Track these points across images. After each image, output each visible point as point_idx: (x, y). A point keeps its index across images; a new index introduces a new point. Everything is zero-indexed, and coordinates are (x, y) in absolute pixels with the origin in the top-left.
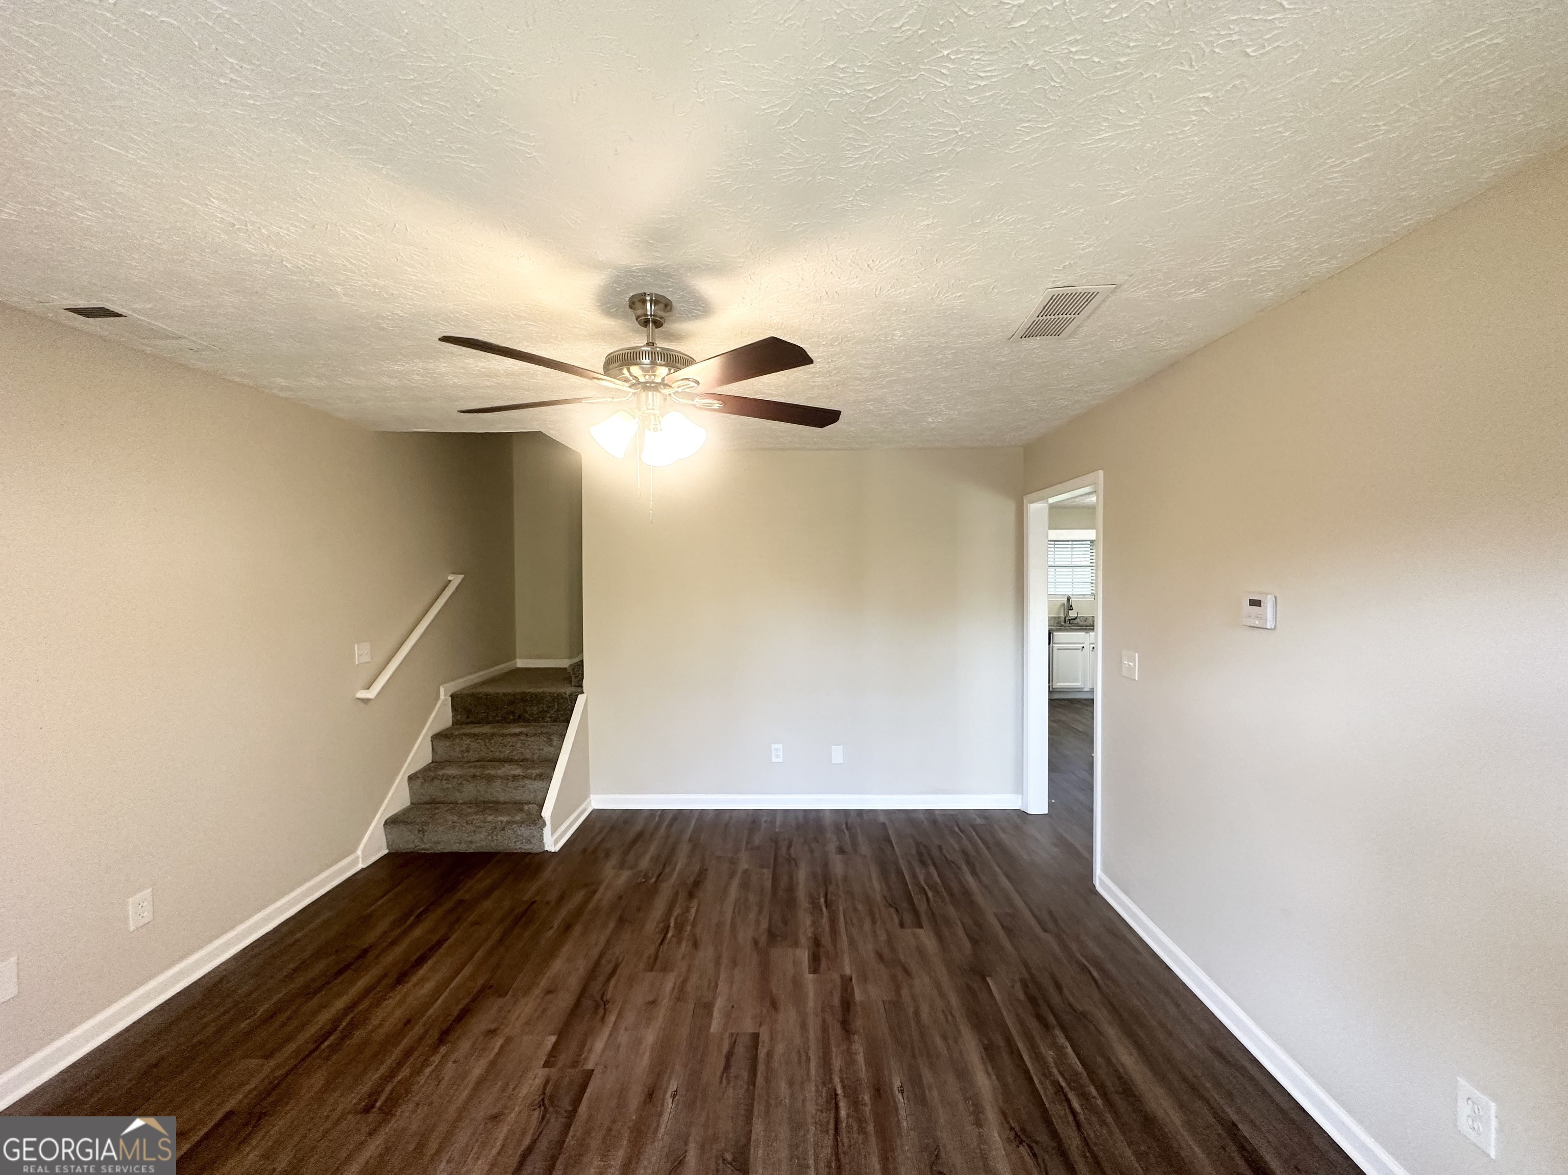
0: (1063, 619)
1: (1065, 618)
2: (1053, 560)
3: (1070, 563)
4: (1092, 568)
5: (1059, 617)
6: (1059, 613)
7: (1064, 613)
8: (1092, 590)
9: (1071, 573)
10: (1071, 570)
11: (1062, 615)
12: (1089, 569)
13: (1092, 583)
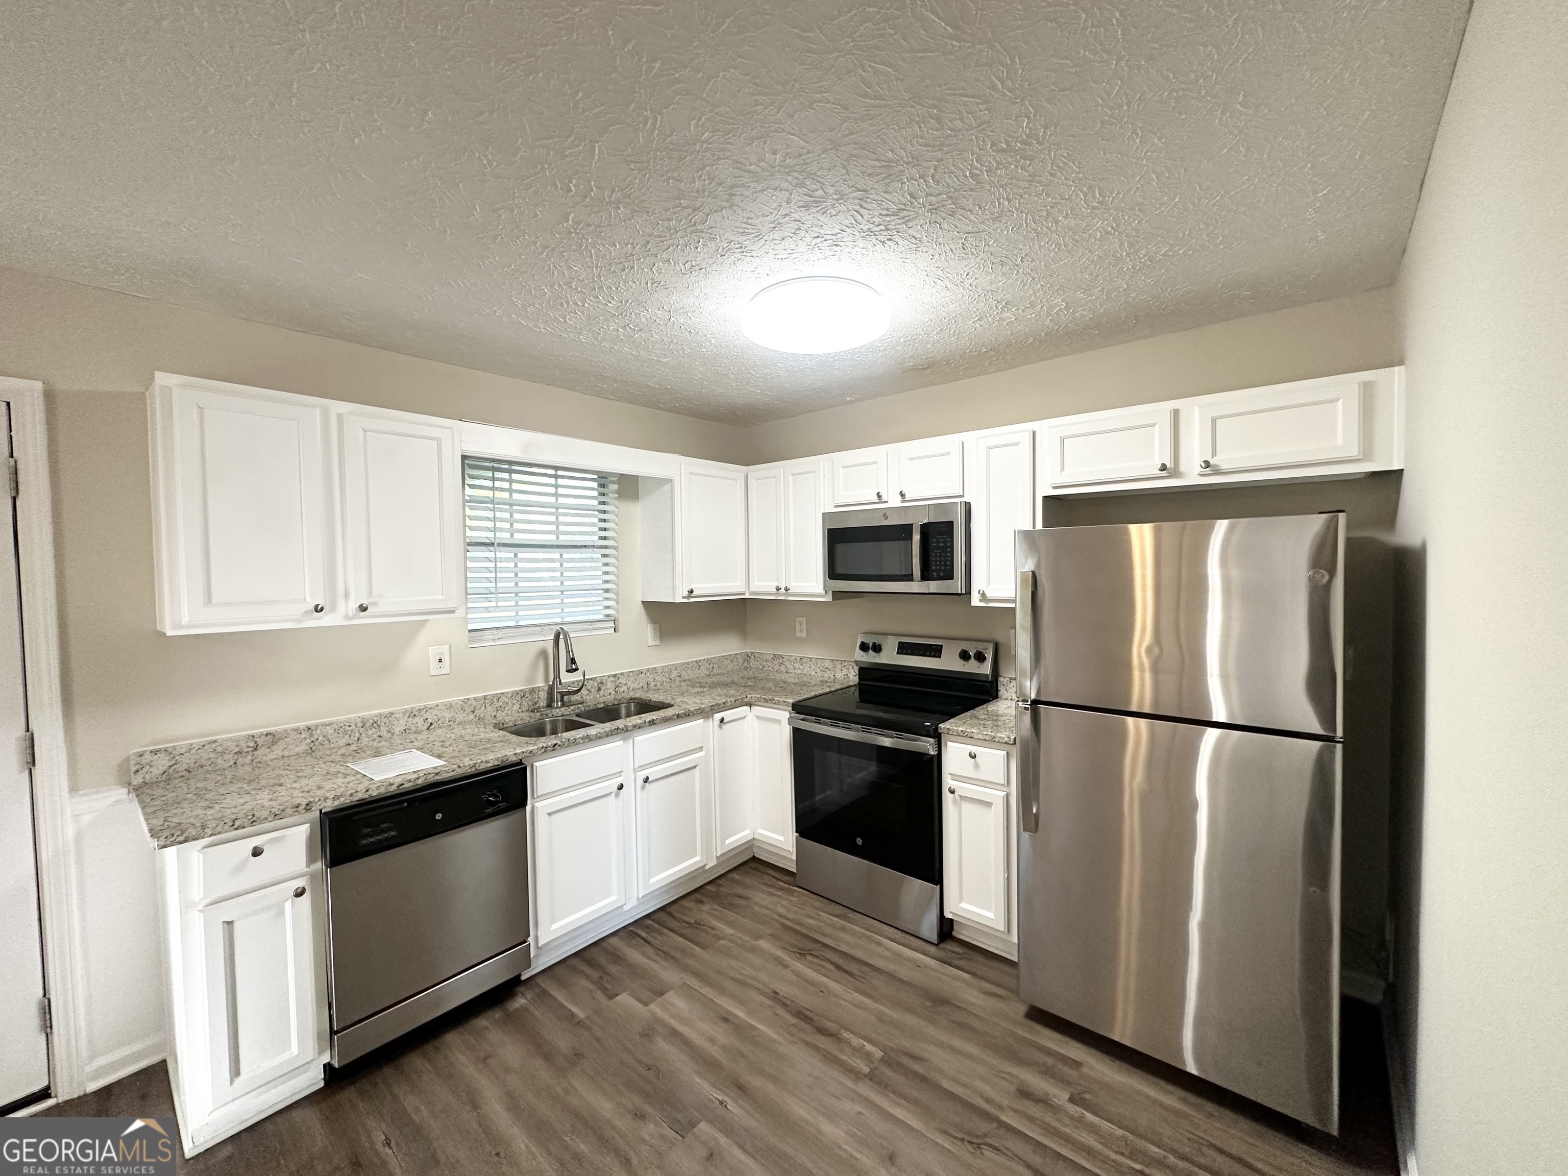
0: (543, 695)
1: (551, 688)
2: (507, 525)
3: (553, 537)
4: (604, 551)
5: (533, 691)
6: (532, 678)
7: (547, 679)
8: (607, 607)
9: (557, 565)
10: (556, 556)
11: (540, 683)
12: (597, 554)
13: (607, 591)
